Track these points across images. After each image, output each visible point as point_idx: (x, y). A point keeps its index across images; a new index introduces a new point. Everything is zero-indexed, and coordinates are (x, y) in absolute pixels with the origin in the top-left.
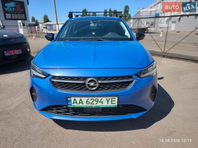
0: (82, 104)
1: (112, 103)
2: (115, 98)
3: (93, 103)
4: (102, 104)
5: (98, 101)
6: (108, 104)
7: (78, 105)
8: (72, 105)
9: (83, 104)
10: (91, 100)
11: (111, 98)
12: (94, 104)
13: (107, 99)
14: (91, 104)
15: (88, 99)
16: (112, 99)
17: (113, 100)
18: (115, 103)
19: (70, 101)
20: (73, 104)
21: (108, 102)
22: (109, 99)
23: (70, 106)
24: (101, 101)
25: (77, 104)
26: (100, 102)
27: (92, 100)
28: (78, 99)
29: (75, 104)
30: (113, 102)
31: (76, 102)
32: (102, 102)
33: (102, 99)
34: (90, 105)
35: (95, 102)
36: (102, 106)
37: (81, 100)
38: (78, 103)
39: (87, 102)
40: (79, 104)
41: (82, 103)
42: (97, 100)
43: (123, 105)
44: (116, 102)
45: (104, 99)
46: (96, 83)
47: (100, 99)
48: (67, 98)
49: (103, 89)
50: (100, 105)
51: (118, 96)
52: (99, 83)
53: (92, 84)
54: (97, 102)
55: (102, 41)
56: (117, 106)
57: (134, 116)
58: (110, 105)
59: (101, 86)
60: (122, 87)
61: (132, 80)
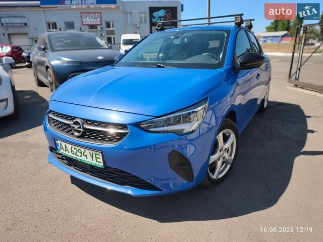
2: (99, 155)
4: (87, 158)
5: (81, 153)
6: (92, 160)
8: (60, 150)
9: (69, 152)
10: (74, 149)
12: (78, 156)
13: (90, 153)
14: (76, 155)
15: (72, 147)
16: (95, 154)
17: (97, 156)
18: (101, 163)
19: (58, 145)
21: (92, 157)
22: (93, 154)
23: (59, 152)
24: (85, 154)
26: (83, 155)
27: (76, 150)
28: (63, 144)
29: (62, 151)
30: (98, 160)
31: (63, 148)
32: (86, 156)
33: (85, 151)
35: (79, 154)
36: (87, 162)
37: (65, 146)
39: (71, 150)
40: (65, 151)
41: (68, 150)
42: (80, 151)
44: (101, 160)
45: (87, 152)
46: (80, 128)
47: (83, 150)
48: (55, 140)
49: (89, 138)
50: (83, 159)
51: (102, 153)
52: (84, 128)
55: (163, 67)
56: (103, 167)
58: (94, 162)
59: (87, 133)
61: (126, 131)
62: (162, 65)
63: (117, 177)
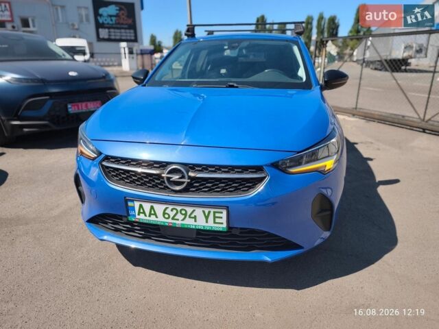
0: (154, 216)
1: (215, 222)
2: (222, 213)
3: (176, 218)
4: (195, 221)
5: (185, 215)
6: (207, 222)
7: (148, 218)
8: (137, 217)
9: (157, 217)
10: (172, 210)
11: (212, 211)
12: (178, 220)
13: (204, 212)
14: (173, 219)
15: (166, 208)
16: (214, 213)
17: (217, 215)
18: (222, 223)
19: (133, 208)
20: (139, 215)
21: (207, 218)
22: (209, 212)
23: (134, 220)
24: (193, 216)
25: (146, 216)
26: (190, 217)
27: (175, 211)
28: (147, 206)
29: (142, 216)
30: (217, 220)
31: (144, 213)
32: (195, 217)
33: (194, 210)
34: (170, 220)
35: (180, 217)
36: (196, 226)
37: (152, 208)
38: (148, 214)
39: (164, 213)
40: (150, 216)
41: (155, 214)
42: (183, 212)
43: (241, 229)
44: (224, 220)
45: (199, 212)
46: (183, 177)
47: (189, 210)
48: (126, 201)
49: (198, 190)
50: (189, 222)
51: (227, 208)
52: (190, 177)
53: (175, 177)
54: (183, 216)
56: (225, 230)
57: (267, 257)
58: (210, 225)
59: (195, 185)
60: (240, 189)
61: (263, 175)
62: (235, 85)
63: (240, 241)
